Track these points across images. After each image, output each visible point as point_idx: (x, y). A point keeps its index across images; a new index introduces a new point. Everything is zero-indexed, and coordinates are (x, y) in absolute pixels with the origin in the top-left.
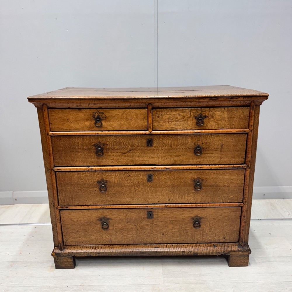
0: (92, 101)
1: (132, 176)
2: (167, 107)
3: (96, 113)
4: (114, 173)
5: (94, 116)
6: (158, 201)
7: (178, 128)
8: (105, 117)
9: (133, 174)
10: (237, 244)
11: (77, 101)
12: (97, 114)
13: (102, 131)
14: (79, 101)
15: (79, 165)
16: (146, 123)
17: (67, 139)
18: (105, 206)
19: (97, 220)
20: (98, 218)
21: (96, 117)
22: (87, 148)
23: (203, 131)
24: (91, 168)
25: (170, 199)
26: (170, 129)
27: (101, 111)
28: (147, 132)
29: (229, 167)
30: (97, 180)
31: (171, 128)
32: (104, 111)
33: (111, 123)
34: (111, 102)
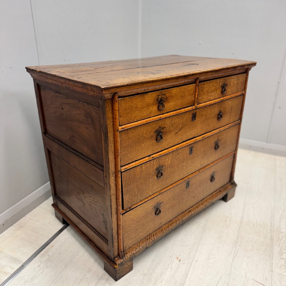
0: (161, 82)
1: (180, 153)
2: (207, 79)
3: (160, 95)
4: (168, 156)
5: (157, 100)
6: (195, 170)
7: (212, 98)
8: (166, 98)
9: (180, 151)
10: (230, 183)
11: (150, 84)
12: (160, 97)
13: (163, 114)
14: (151, 84)
15: (142, 157)
16: (194, 98)
17: (133, 131)
18: (160, 191)
19: (153, 209)
20: (153, 207)
21: (159, 100)
22: (150, 136)
23: (225, 97)
24: (152, 156)
25: (201, 165)
26: (207, 101)
27: (163, 92)
28: (194, 107)
29: (233, 124)
30: (155, 168)
31: (208, 99)
32: (166, 91)
33: (170, 104)
34: (175, 80)
